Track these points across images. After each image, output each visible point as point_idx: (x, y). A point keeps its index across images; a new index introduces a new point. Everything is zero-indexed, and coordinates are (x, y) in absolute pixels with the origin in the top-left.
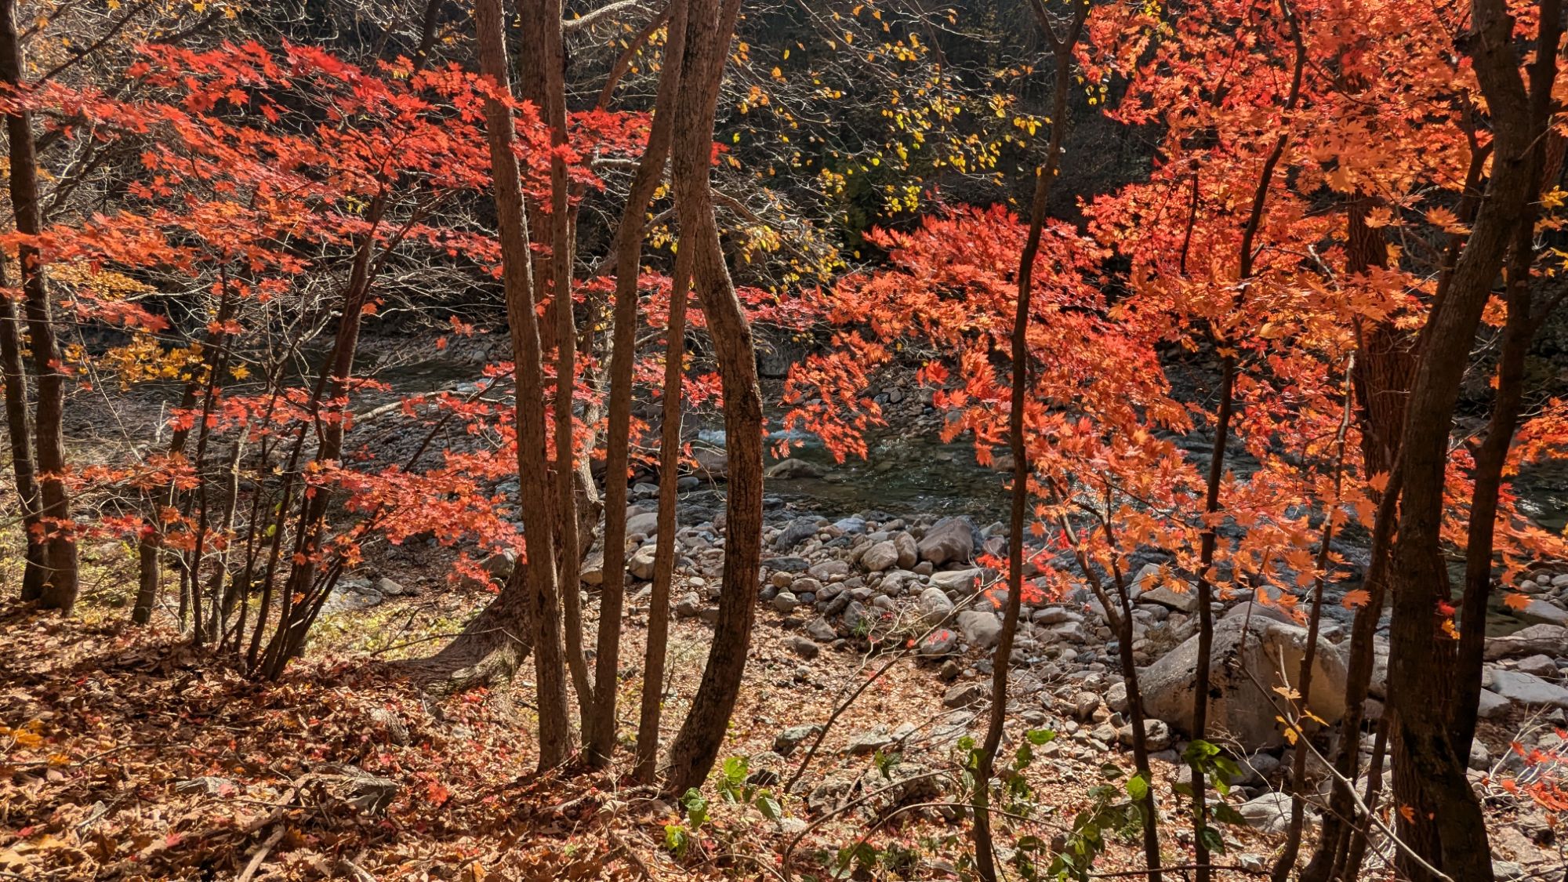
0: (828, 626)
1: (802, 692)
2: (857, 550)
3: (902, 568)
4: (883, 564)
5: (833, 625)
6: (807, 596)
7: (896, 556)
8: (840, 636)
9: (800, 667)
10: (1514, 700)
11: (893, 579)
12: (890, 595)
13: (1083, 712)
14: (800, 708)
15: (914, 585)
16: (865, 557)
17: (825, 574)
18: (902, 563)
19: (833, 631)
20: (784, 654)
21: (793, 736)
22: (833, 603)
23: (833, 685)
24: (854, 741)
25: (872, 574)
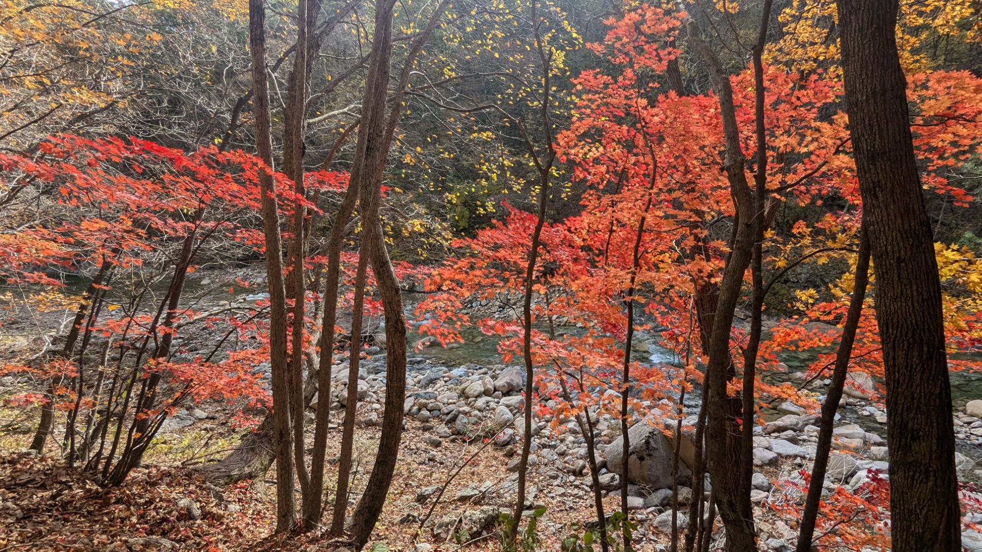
0: (446, 429)
1: (432, 467)
2: (463, 386)
3: (486, 395)
4: (476, 393)
5: (449, 428)
6: (436, 413)
7: (483, 389)
8: (453, 434)
9: (432, 453)
10: (779, 455)
11: (481, 402)
12: (480, 410)
13: (578, 470)
14: (431, 476)
15: (492, 405)
16: (467, 390)
17: (446, 400)
18: (486, 393)
19: (449, 431)
20: (423, 446)
21: (427, 493)
22: (450, 416)
23: (449, 462)
24: (459, 494)
25: (470, 399)
